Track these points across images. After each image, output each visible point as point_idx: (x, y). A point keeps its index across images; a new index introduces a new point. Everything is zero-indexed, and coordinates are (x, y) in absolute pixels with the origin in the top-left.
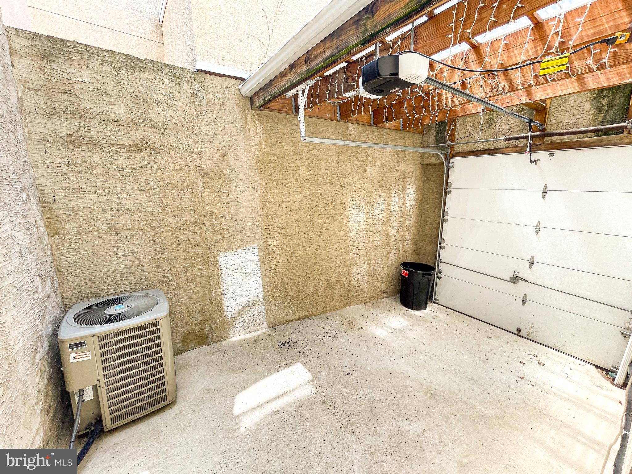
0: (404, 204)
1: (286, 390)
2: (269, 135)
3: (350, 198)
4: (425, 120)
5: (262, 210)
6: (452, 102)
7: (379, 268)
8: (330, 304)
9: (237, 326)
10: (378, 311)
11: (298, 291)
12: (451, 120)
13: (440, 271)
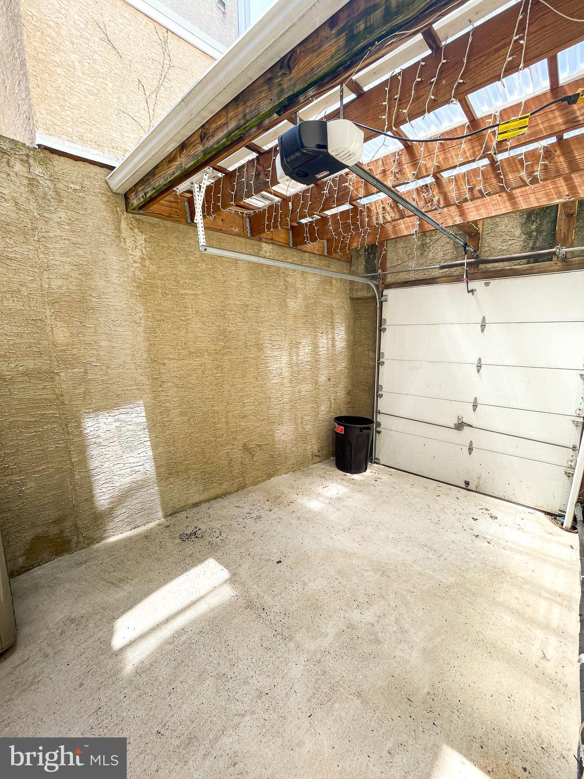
0: (333, 346)
1: (194, 598)
2: (154, 250)
3: (268, 338)
4: (353, 242)
5: (149, 351)
6: (384, 218)
7: (309, 426)
8: (250, 476)
9: (117, 520)
10: (310, 479)
11: (206, 463)
12: (381, 244)
13: (379, 425)
